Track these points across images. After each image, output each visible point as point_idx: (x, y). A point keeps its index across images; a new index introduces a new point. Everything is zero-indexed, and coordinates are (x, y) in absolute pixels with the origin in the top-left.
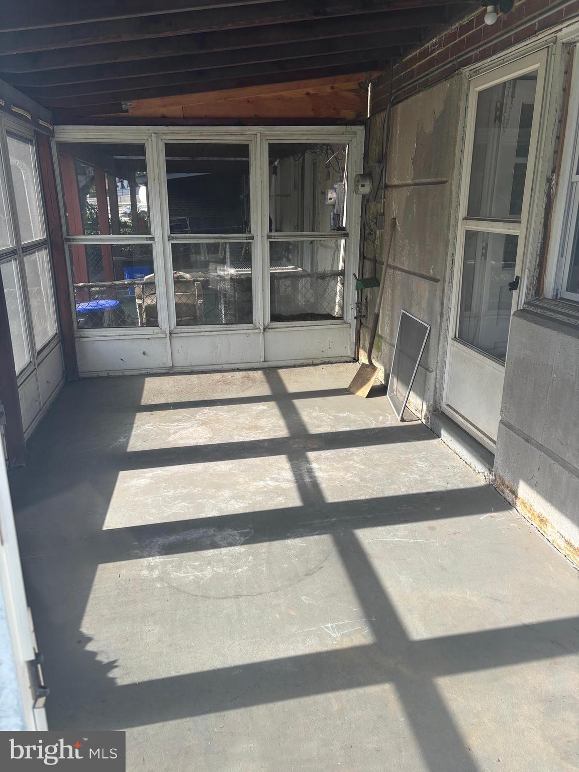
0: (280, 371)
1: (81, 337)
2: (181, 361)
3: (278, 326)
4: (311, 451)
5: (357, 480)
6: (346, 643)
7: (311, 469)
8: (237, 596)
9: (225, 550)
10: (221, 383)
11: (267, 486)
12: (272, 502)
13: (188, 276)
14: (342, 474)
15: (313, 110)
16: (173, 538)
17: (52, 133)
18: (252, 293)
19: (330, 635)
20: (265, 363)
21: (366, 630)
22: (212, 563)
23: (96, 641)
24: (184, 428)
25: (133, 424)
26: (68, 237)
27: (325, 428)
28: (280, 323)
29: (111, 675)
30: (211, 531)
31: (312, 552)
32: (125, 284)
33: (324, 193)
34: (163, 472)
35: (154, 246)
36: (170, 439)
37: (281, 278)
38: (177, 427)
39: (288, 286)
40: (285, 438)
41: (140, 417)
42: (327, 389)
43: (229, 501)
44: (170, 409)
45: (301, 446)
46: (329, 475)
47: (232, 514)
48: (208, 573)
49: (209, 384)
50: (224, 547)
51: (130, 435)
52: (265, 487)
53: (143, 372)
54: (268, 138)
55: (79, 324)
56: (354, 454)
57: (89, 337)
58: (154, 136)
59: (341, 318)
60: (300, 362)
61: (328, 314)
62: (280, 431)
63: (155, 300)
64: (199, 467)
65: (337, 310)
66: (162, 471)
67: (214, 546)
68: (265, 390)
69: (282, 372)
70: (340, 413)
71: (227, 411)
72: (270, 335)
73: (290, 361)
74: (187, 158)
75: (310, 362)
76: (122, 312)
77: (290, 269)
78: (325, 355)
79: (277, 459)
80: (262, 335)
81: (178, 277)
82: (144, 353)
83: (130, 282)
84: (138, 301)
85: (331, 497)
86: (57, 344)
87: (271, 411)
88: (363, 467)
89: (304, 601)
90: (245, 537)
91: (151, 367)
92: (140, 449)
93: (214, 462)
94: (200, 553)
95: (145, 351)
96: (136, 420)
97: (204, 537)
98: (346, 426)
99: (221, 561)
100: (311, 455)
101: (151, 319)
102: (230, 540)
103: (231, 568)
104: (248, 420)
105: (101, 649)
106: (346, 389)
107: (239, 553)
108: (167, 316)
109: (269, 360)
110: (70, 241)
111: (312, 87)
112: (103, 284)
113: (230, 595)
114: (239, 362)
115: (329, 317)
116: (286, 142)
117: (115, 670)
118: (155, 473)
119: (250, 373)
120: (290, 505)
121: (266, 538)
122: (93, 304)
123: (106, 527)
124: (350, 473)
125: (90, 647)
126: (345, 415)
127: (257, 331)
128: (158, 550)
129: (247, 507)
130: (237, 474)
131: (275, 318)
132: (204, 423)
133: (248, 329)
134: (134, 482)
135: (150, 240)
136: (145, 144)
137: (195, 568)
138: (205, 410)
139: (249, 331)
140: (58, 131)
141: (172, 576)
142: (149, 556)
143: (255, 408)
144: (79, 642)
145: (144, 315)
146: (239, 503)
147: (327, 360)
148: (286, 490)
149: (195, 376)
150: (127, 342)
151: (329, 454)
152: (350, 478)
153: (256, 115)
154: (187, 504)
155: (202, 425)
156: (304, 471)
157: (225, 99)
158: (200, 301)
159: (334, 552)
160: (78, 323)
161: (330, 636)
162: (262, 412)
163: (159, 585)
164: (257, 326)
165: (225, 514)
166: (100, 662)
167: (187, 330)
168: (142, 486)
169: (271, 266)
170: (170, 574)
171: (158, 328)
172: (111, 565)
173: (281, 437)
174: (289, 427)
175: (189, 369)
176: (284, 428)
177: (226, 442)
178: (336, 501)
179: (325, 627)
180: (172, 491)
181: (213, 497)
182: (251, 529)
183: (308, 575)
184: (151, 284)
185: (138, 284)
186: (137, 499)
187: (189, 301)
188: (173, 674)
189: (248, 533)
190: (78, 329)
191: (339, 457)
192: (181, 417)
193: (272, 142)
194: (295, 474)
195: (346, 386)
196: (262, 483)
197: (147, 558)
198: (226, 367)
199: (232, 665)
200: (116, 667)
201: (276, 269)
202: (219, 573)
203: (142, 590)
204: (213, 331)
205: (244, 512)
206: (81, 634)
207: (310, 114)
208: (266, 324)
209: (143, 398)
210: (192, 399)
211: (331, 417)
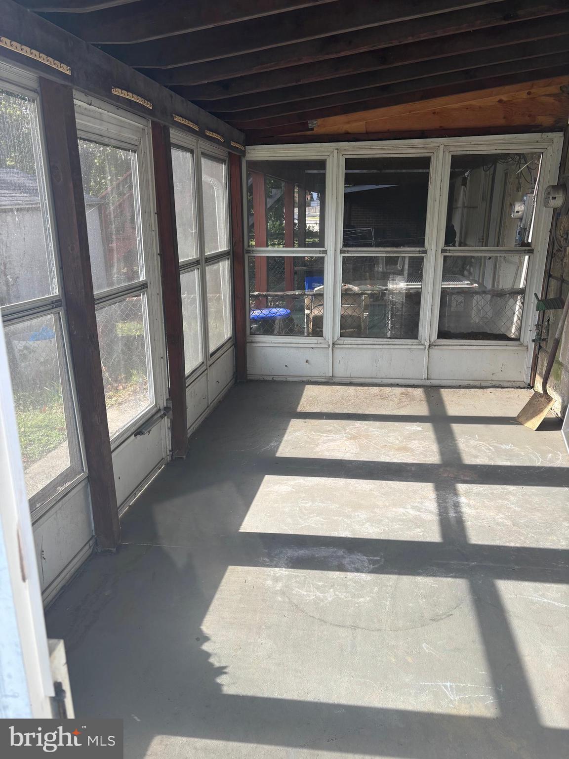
0: (442, 390)
1: (252, 342)
2: (341, 372)
3: (445, 343)
4: (461, 483)
5: (509, 523)
6: (464, 710)
7: (458, 502)
8: (355, 627)
9: (351, 575)
10: (378, 397)
11: (407, 514)
12: (409, 533)
13: (356, 289)
14: (492, 514)
15: (504, 118)
16: (302, 552)
17: (244, 153)
18: (420, 308)
19: (446, 695)
20: (427, 381)
21: (490, 700)
22: (336, 586)
23: (212, 642)
24: (333, 440)
25: (286, 429)
26: (249, 249)
27: (482, 459)
28: (448, 340)
29: (219, 680)
30: (341, 553)
31: (443, 596)
32: (296, 295)
33: (512, 205)
34: (305, 482)
35: (326, 259)
36: (317, 449)
37: (453, 294)
38: (326, 438)
39: (461, 302)
40: (436, 464)
41: (295, 423)
42: (492, 416)
43: (364, 524)
44: (323, 419)
45: (452, 475)
46: (477, 513)
47: (365, 537)
48: (330, 596)
49: (366, 398)
50: (351, 571)
51: (282, 440)
52: (404, 514)
53: (304, 379)
54: (451, 150)
55: (252, 330)
56: (510, 493)
57: (259, 343)
58: (335, 152)
59: (517, 339)
60: (466, 383)
61: (503, 334)
62: (431, 455)
63: (322, 311)
64: (341, 482)
65: (513, 331)
66: (304, 480)
67: (341, 568)
68: (423, 410)
69: (445, 392)
70: (502, 445)
71: (379, 428)
72: (435, 352)
73: (455, 381)
74: (375, 171)
75: (477, 384)
76: (291, 320)
77: (465, 284)
78: (495, 378)
79: (422, 486)
80: (426, 351)
81: (346, 290)
82: (307, 362)
83: (300, 293)
84: (307, 312)
85: (475, 538)
86: (230, 347)
87: (425, 434)
88: (518, 509)
89: (425, 649)
90: (373, 565)
91: (312, 375)
92: (289, 456)
93: (356, 480)
94: (325, 572)
95: (308, 359)
96: (290, 426)
97: (332, 557)
98: (507, 459)
99: (346, 586)
100: (461, 487)
101: (317, 329)
102: (358, 565)
103: (354, 596)
104: (398, 439)
105: (215, 652)
106: (515, 417)
107: (365, 581)
108: (331, 327)
109: (432, 378)
110: (250, 253)
111: (506, 93)
112: (276, 293)
113: (348, 624)
114: (400, 377)
115: (504, 337)
116: (471, 153)
117: (224, 676)
118: (297, 481)
119: (410, 390)
120: (428, 539)
121: (396, 571)
122: (265, 312)
123: (242, 530)
124: (502, 514)
125: (206, 647)
126: (508, 447)
127: (422, 347)
128: (286, 562)
129: (381, 533)
130: (378, 495)
131: (443, 334)
132: (353, 438)
133: (412, 345)
134: (277, 487)
135: (323, 253)
136: (326, 159)
137: (318, 588)
138: (356, 424)
139: (413, 347)
140: (249, 151)
141: (294, 592)
142: (276, 566)
143: (408, 428)
144: (198, 639)
145: (311, 325)
146: (374, 528)
147: (497, 384)
148: (426, 522)
149: (353, 388)
150: (292, 350)
151: (481, 489)
152: (500, 520)
153: (441, 127)
154: (322, 520)
155: (351, 439)
156: (450, 504)
157: (410, 112)
158: (366, 314)
159: (468, 601)
160: (251, 328)
161: (447, 698)
162: (415, 433)
163: (280, 599)
164: (423, 342)
165: (357, 537)
166: (212, 665)
167: (349, 342)
168: (283, 493)
169: (442, 281)
170: (292, 590)
171: (322, 338)
172: (239, 568)
173: (431, 463)
174: (442, 453)
175: (348, 380)
176: (436, 453)
177: (371, 460)
178: (480, 543)
179: (443, 685)
180: (310, 503)
181: (348, 517)
182: (381, 557)
183: (434, 620)
184: (320, 296)
185: (308, 295)
186: (276, 505)
187: (354, 314)
188: (276, 695)
189: (378, 561)
190: (251, 334)
191: (492, 494)
192: (332, 428)
193: (455, 153)
194: (439, 506)
195: (514, 414)
196: (401, 510)
197: (274, 568)
198: (385, 381)
199: (336, 702)
200: (225, 673)
201: (449, 284)
202: (340, 598)
203: (263, 600)
204: (376, 345)
205: (377, 538)
206: (201, 631)
207: (502, 122)
208: (432, 340)
209: (300, 405)
210: (345, 411)
211: (491, 448)
